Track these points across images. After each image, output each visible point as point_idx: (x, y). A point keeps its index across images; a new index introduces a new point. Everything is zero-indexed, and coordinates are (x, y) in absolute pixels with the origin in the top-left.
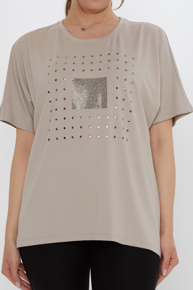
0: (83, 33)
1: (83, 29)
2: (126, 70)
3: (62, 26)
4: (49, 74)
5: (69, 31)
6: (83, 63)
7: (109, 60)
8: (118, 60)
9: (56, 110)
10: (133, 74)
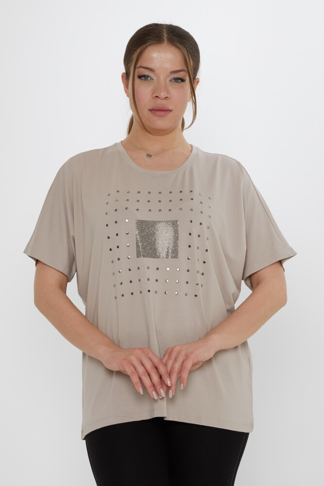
0: (148, 160)
1: (149, 156)
2: (202, 212)
3: (122, 149)
4: (106, 214)
5: (131, 157)
6: (149, 201)
7: (181, 200)
8: (192, 199)
9: (119, 259)
10: (210, 217)
